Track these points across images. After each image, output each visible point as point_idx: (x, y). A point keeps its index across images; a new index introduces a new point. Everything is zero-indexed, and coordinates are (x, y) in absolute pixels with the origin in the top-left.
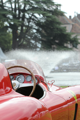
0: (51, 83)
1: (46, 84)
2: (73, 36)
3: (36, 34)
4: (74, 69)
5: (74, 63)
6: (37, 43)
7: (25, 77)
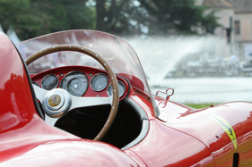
0: (165, 96)
1: (149, 98)
2: (206, 13)
3: (139, 9)
4: (210, 73)
5: (209, 61)
6: (141, 25)
7: (88, 80)
